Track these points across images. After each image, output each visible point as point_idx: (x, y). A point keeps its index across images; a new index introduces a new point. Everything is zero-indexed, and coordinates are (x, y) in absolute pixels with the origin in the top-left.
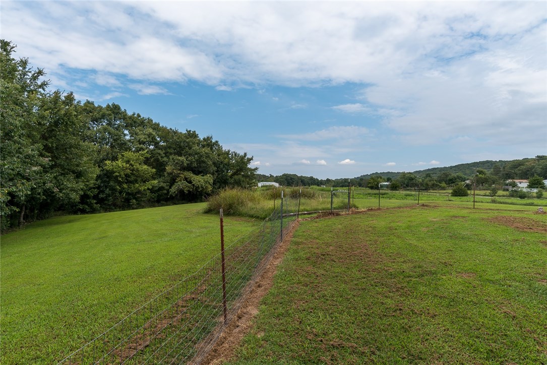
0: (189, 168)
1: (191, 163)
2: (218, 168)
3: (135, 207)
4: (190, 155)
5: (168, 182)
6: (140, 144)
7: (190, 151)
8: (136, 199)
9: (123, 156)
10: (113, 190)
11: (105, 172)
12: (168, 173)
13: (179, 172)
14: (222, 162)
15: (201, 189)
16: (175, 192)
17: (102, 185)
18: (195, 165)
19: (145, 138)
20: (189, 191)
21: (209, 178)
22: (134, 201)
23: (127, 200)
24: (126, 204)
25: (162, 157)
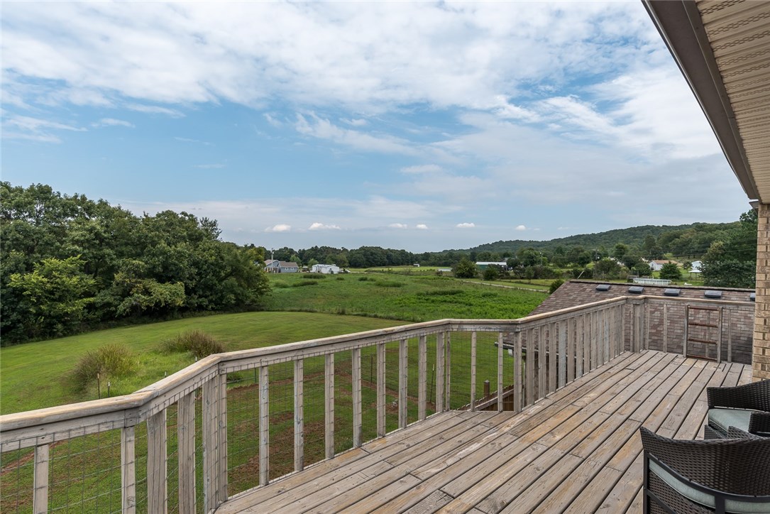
0: (151, 274)
1: (154, 267)
2: (199, 269)
3: (61, 334)
4: (154, 255)
5: (117, 295)
6: (73, 244)
7: (154, 251)
8: (64, 323)
9: (42, 264)
10: (25, 313)
11: (11, 290)
12: (117, 284)
13: (134, 280)
14: (206, 262)
15: (163, 304)
16: (125, 310)
17: (6, 307)
18: (160, 269)
19: (82, 235)
20: (147, 306)
21: (179, 287)
22: (60, 326)
23: (51, 325)
24: (48, 331)
25: (112, 259)
